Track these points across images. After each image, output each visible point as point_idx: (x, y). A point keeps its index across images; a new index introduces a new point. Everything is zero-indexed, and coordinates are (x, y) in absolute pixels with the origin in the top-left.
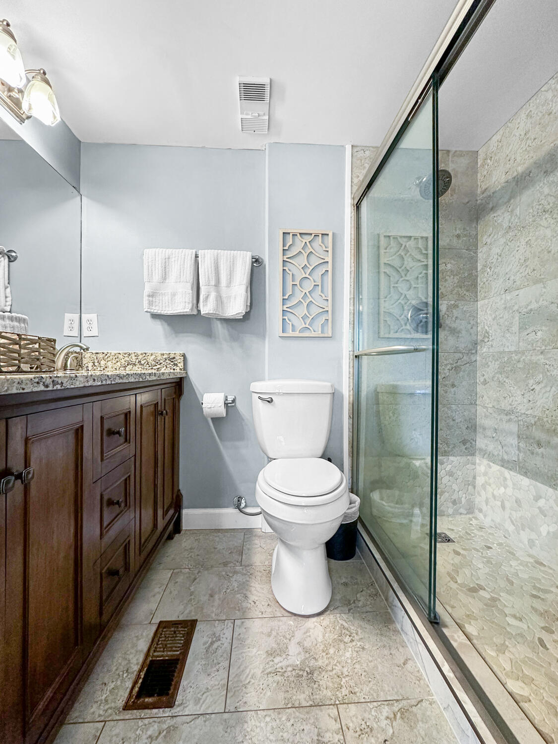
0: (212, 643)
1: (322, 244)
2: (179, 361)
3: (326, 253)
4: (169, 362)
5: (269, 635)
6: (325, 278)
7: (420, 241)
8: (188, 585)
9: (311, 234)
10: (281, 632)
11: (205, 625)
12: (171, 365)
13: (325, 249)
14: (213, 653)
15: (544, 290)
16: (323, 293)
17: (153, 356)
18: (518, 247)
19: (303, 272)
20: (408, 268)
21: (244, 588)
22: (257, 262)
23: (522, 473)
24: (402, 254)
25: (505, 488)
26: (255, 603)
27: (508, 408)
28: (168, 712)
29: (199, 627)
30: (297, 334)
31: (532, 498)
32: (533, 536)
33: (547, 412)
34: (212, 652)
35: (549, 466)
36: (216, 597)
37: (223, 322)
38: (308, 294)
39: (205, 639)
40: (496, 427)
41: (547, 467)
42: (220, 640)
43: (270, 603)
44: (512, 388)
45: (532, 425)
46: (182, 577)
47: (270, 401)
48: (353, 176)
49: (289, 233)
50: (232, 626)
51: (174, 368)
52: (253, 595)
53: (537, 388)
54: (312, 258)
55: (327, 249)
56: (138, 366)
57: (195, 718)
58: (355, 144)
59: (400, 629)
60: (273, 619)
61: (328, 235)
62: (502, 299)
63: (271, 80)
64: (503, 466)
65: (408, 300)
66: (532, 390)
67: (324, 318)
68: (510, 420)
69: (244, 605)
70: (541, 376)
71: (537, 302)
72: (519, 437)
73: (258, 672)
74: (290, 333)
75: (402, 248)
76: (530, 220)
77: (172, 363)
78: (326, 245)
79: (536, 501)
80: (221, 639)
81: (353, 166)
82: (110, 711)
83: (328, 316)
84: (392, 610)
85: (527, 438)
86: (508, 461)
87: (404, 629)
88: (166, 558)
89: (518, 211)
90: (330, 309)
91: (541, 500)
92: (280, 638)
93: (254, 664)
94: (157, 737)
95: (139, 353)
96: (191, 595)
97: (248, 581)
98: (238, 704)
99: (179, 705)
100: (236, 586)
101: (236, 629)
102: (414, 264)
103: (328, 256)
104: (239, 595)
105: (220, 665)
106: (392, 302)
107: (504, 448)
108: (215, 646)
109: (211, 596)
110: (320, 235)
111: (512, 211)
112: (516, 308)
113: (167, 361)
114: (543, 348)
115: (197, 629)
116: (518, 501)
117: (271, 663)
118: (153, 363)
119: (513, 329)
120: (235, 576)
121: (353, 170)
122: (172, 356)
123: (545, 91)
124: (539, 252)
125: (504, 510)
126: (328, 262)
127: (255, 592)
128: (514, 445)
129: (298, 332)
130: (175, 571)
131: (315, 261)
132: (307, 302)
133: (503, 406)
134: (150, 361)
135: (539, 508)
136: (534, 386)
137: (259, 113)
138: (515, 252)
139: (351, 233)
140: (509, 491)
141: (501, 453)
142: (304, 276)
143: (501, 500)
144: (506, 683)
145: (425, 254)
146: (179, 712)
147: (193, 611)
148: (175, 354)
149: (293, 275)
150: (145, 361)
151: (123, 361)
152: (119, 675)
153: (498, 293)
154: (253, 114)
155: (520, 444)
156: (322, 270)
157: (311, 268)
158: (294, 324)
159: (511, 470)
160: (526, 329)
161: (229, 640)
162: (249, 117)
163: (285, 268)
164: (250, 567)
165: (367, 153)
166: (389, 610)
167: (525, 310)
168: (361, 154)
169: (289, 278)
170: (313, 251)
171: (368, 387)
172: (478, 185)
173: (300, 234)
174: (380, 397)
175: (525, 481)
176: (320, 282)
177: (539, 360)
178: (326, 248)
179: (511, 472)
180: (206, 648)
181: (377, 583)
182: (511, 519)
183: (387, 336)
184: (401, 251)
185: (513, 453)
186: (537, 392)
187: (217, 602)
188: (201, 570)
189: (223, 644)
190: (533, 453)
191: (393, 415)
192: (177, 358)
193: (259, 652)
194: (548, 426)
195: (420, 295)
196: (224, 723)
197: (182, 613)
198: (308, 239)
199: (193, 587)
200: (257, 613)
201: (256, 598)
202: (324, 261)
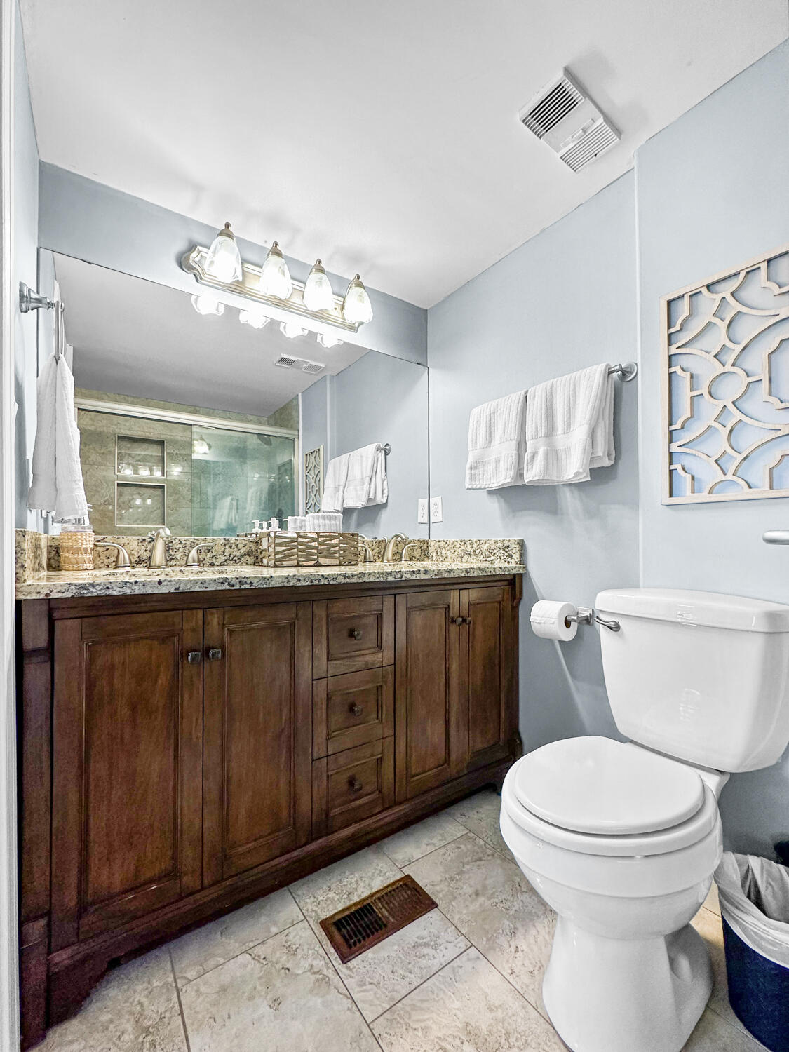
0: (426, 945)
1: (768, 285)
2: (514, 551)
4: (503, 552)
5: (491, 1009)
8: (466, 860)
9: (737, 274)
10: (509, 1024)
11: (439, 918)
12: (505, 557)
13: (777, 291)
14: (417, 956)
17: (487, 545)
19: (717, 363)
21: (524, 920)
22: (626, 374)
26: (517, 951)
28: (337, 961)
29: (433, 915)
30: (704, 496)
34: (418, 954)
36: (481, 900)
37: (573, 488)
38: (730, 407)
39: (425, 933)
42: (436, 950)
43: (536, 972)
46: (469, 847)
47: (615, 629)
49: (682, 296)
50: (463, 950)
51: (509, 560)
52: (525, 939)
54: (742, 324)
55: (784, 290)
56: (473, 557)
57: (346, 996)
60: (518, 995)
67: (779, 452)
69: (502, 940)
73: (436, 1032)
74: (686, 496)
77: (506, 554)
78: (784, 280)
80: (438, 951)
82: (314, 914)
88: (475, 812)
92: (500, 1028)
93: (440, 1019)
94: (315, 973)
95: (474, 540)
96: (458, 874)
97: (538, 916)
98: (385, 1035)
99: (348, 968)
100: (517, 907)
101: (464, 957)
104: (508, 923)
105: (409, 975)
108: (426, 950)
109: (477, 894)
110: (763, 265)
113: (501, 551)
115: (429, 914)
117: (458, 1042)
118: (487, 553)
120: (526, 895)
122: (506, 545)
127: (532, 940)
129: (706, 492)
130: (471, 835)
131: (747, 332)
132: (729, 426)
134: (484, 551)
137: (582, 127)
142: (721, 370)
146: (343, 973)
147: (444, 892)
148: (509, 541)
149: (692, 377)
150: (479, 550)
151: (459, 550)
152: (342, 891)
154: (575, 136)
156: (771, 342)
157: (739, 348)
158: (697, 476)
161: (444, 961)
162: (572, 145)
163: (673, 370)
169: (685, 386)
170: (743, 309)
173: (708, 286)
176: (765, 372)
178: (781, 286)
180: (416, 942)
187: (475, 906)
188: (496, 855)
189: (434, 958)
192: (512, 546)
193: (458, 1013)
196: (358, 1034)
197: (433, 885)
198: (728, 288)
199: (468, 867)
200: (506, 966)
201: (525, 948)
202: (777, 319)
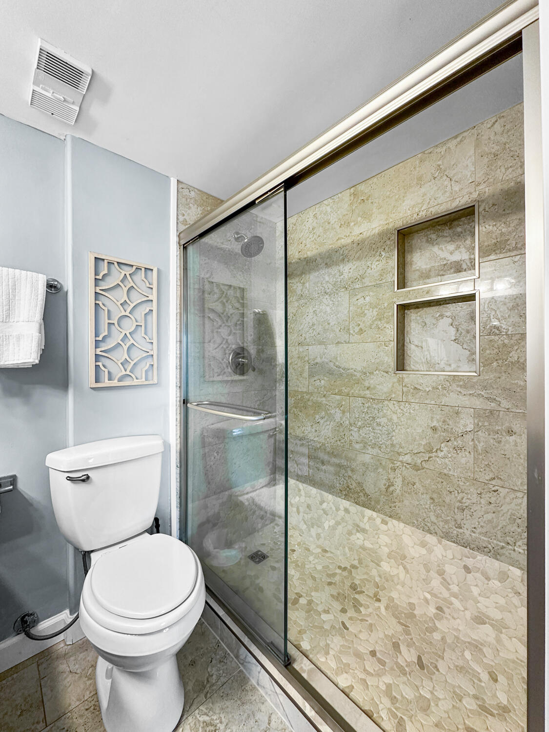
1: (145, 280)
3: (150, 290)
6: (149, 317)
7: (238, 291)
9: (132, 266)
13: (148, 285)
15: (325, 351)
16: (146, 335)
18: (308, 313)
19: (121, 308)
20: (229, 315)
22: (53, 288)
23: (312, 484)
24: (225, 301)
25: (299, 497)
27: (301, 435)
30: (115, 383)
31: (318, 503)
32: (320, 530)
33: (328, 440)
35: (329, 479)
38: (128, 335)
40: (293, 449)
41: (328, 479)
44: (304, 420)
45: (318, 449)
47: (86, 479)
48: (178, 213)
49: (103, 260)
53: (322, 421)
54: (133, 294)
55: (151, 286)
58: (181, 180)
59: (255, 684)
61: (152, 270)
62: (296, 349)
63: (93, 71)
64: (297, 480)
65: (229, 344)
66: (318, 423)
67: (149, 362)
68: (302, 445)
70: (324, 413)
71: (321, 358)
72: (309, 458)
74: (106, 383)
75: (224, 295)
76: (316, 296)
78: (151, 282)
79: (321, 505)
81: (179, 203)
83: (153, 360)
84: (245, 667)
85: (315, 458)
86: (302, 476)
87: (260, 683)
89: (307, 285)
90: (155, 353)
91: (324, 504)
102: (234, 311)
103: (152, 294)
106: (216, 346)
107: (299, 466)
110: (143, 269)
111: (304, 283)
112: (307, 359)
114: (325, 393)
116: (309, 506)
119: (304, 374)
121: (179, 206)
123: (325, 204)
124: (322, 322)
125: (299, 514)
126: (152, 300)
128: (306, 464)
129: (116, 381)
131: (136, 298)
132: (128, 346)
133: (298, 433)
135: (323, 510)
136: (319, 420)
137: (65, 97)
138: (305, 316)
139: (177, 273)
140: (303, 499)
141: (296, 470)
142: (124, 313)
143: (296, 506)
144: (338, 683)
145: (241, 303)
149: (109, 311)
153: (293, 344)
154: (54, 94)
155: (310, 463)
156: (146, 308)
157: (132, 305)
158: (111, 371)
159: (303, 483)
160: (313, 376)
162: (49, 95)
163: (97, 302)
164: (63, 718)
165: (193, 193)
166: (242, 668)
167: (313, 362)
168: (186, 192)
169: (104, 316)
170: (135, 286)
171: (195, 432)
172: (276, 251)
173: (118, 263)
174: (206, 440)
175: (314, 491)
176: (143, 322)
177: (322, 401)
178: (150, 284)
179: (304, 485)
181: (223, 641)
182: (304, 520)
183: (211, 379)
184: (223, 298)
185: (305, 469)
186: (321, 424)
190: (318, 470)
191: (218, 454)
194: (328, 450)
195: (238, 341)
198: (128, 271)
202: (148, 299)
